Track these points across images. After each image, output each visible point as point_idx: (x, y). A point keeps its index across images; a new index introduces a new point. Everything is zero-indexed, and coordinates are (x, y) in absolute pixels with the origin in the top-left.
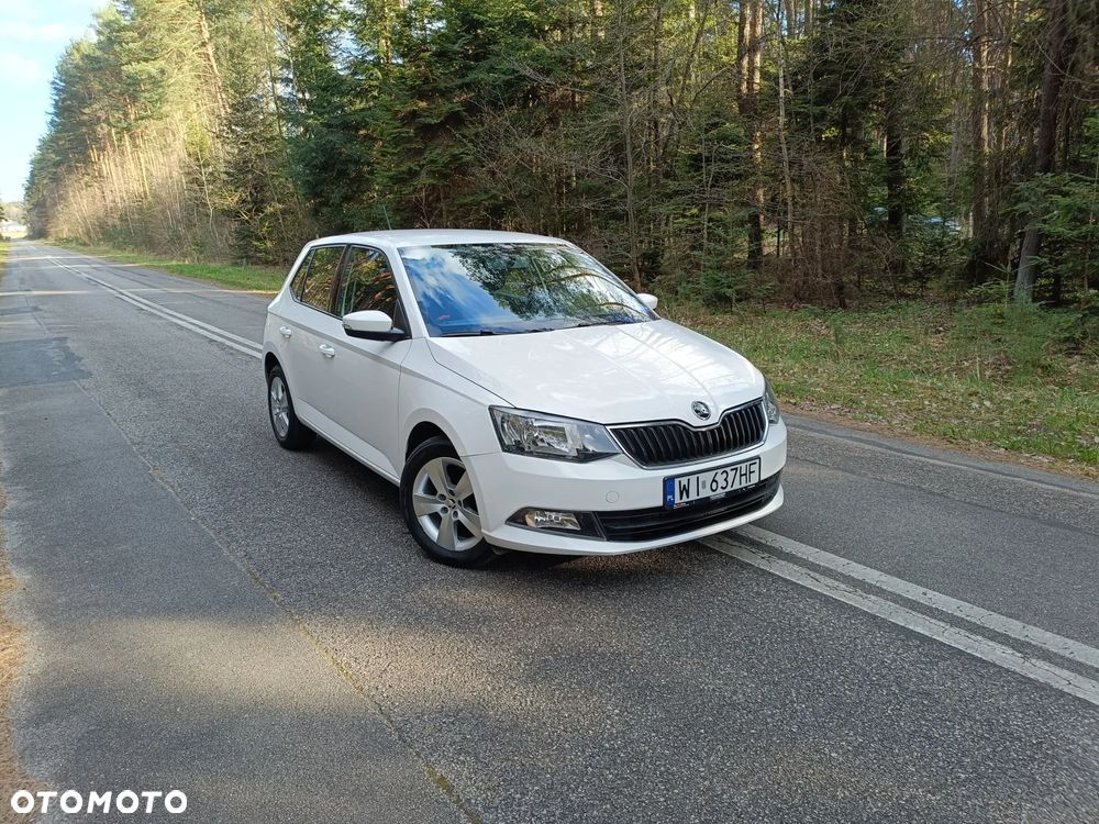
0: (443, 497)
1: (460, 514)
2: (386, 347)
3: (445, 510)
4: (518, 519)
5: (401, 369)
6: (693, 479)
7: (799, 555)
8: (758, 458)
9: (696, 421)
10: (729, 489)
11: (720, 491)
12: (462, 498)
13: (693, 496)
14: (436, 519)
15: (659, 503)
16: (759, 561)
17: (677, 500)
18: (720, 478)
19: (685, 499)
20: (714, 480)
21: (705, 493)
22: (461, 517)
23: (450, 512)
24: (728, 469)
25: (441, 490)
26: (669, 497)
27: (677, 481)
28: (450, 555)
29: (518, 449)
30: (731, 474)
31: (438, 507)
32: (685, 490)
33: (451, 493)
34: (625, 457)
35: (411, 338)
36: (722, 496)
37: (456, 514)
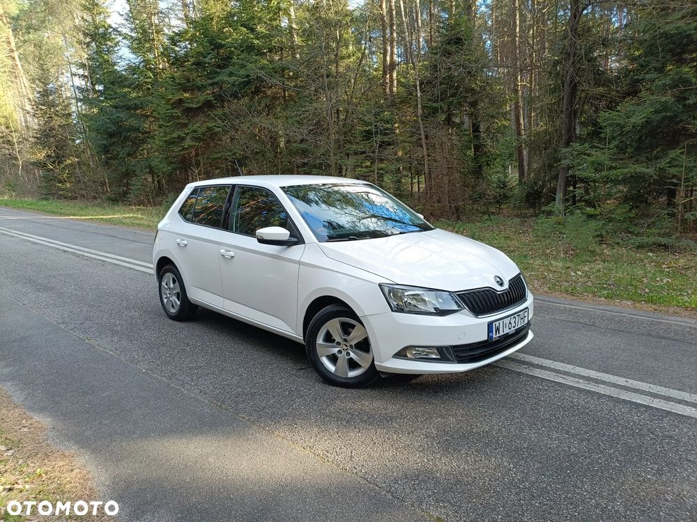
0: (339, 344)
1: (351, 353)
2: (285, 250)
3: (340, 352)
4: (401, 354)
5: (299, 263)
6: (501, 322)
7: (544, 365)
8: (527, 308)
9: (498, 288)
10: (516, 328)
11: (513, 329)
12: (353, 343)
13: (501, 333)
14: (333, 358)
15: (485, 338)
16: (523, 369)
17: (494, 336)
18: (512, 321)
19: (498, 335)
20: (510, 323)
21: (507, 330)
22: (352, 355)
23: (344, 353)
24: (516, 316)
25: (338, 339)
26: (491, 334)
27: (494, 324)
28: (344, 381)
29: (400, 309)
30: (517, 318)
31: (335, 350)
32: (498, 329)
33: (345, 340)
34: (466, 310)
35: (304, 243)
36: (514, 332)
37: (348, 354)
